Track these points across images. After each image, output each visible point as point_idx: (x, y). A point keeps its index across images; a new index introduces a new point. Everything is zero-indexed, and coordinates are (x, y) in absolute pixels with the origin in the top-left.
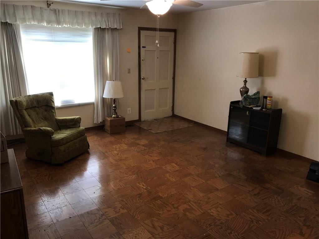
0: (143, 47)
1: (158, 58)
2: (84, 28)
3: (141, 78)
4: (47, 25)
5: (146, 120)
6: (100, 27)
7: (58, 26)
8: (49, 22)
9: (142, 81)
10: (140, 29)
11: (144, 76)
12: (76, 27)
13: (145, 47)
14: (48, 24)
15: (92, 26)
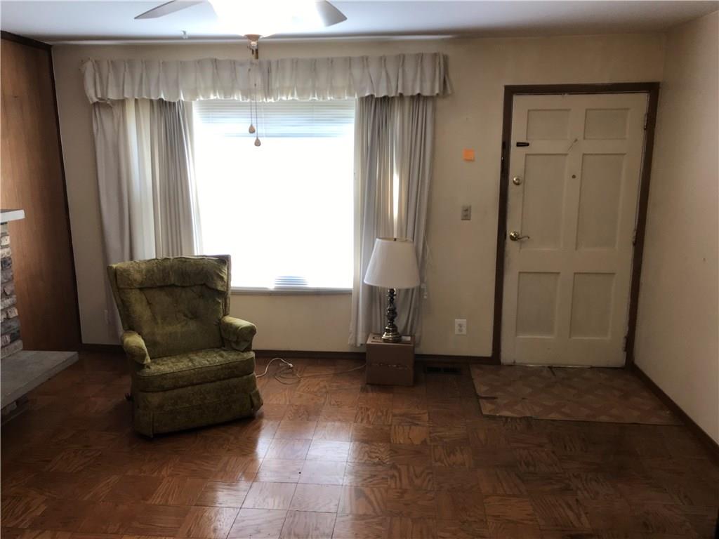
0: (519, 145)
1: (574, 177)
2: (331, 100)
3: (505, 235)
4: (243, 100)
5: (518, 361)
6: (372, 96)
7: (265, 100)
8: (247, 93)
9: (511, 246)
10: (511, 92)
11: (518, 230)
12: (311, 98)
13: (528, 145)
14: (245, 98)
15: (351, 94)
